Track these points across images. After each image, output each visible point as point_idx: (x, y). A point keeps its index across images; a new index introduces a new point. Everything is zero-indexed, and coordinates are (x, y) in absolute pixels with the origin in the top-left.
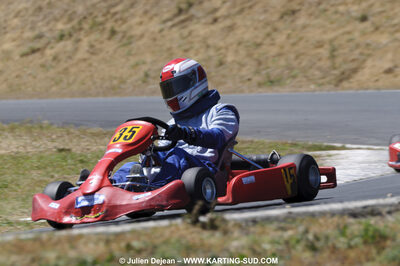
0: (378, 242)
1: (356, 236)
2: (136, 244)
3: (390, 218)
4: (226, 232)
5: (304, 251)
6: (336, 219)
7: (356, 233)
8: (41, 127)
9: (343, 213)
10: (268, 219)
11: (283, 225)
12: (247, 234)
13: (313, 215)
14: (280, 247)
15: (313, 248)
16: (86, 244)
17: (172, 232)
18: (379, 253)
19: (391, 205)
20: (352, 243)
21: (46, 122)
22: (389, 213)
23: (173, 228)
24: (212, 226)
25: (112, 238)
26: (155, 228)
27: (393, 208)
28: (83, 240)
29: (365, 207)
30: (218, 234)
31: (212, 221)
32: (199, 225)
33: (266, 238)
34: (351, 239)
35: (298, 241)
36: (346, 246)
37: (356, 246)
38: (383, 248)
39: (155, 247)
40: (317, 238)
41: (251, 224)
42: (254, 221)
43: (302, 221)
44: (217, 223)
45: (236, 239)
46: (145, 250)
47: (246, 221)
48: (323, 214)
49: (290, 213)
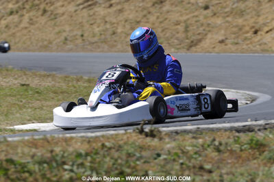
0: (259, 148)
1: (245, 144)
2: (107, 144)
3: (260, 133)
4: (161, 139)
5: (213, 151)
6: (227, 133)
7: (245, 142)
8: (7, 70)
9: (231, 129)
10: (186, 132)
11: (195, 135)
12: (174, 140)
13: (212, 130)
14: (198, 149)
15: (218, 150)
16: (76, 142)
17: (128, 137)
18: (260, 155)
19: (260, 126)
20: (243, 148)
21: (10, 67)
22: (259, 130)
23: (128, 135)
24: (152, 134)
25: (91, 140)
26: (117, 135)
27: (262, 127)
28: (74, 141)
29: (244, 126)
30: (156, 140)
31: (152, 131)
32: (144, 133)
33: (187, 143)
34: (242, 146)
35: (209, 146)
36: (239, 150)
37: (245, 150)
38: (263, 152)
39: (120, 146)
40: (220, 144)
41: (174, 134)
42: (177, 133)
43: (206, 133)
44: (155, 133)
45: (168, 143)
46: (114, 148)
47: (172, 132)
48: (219, 130)
49: (198, 128)
